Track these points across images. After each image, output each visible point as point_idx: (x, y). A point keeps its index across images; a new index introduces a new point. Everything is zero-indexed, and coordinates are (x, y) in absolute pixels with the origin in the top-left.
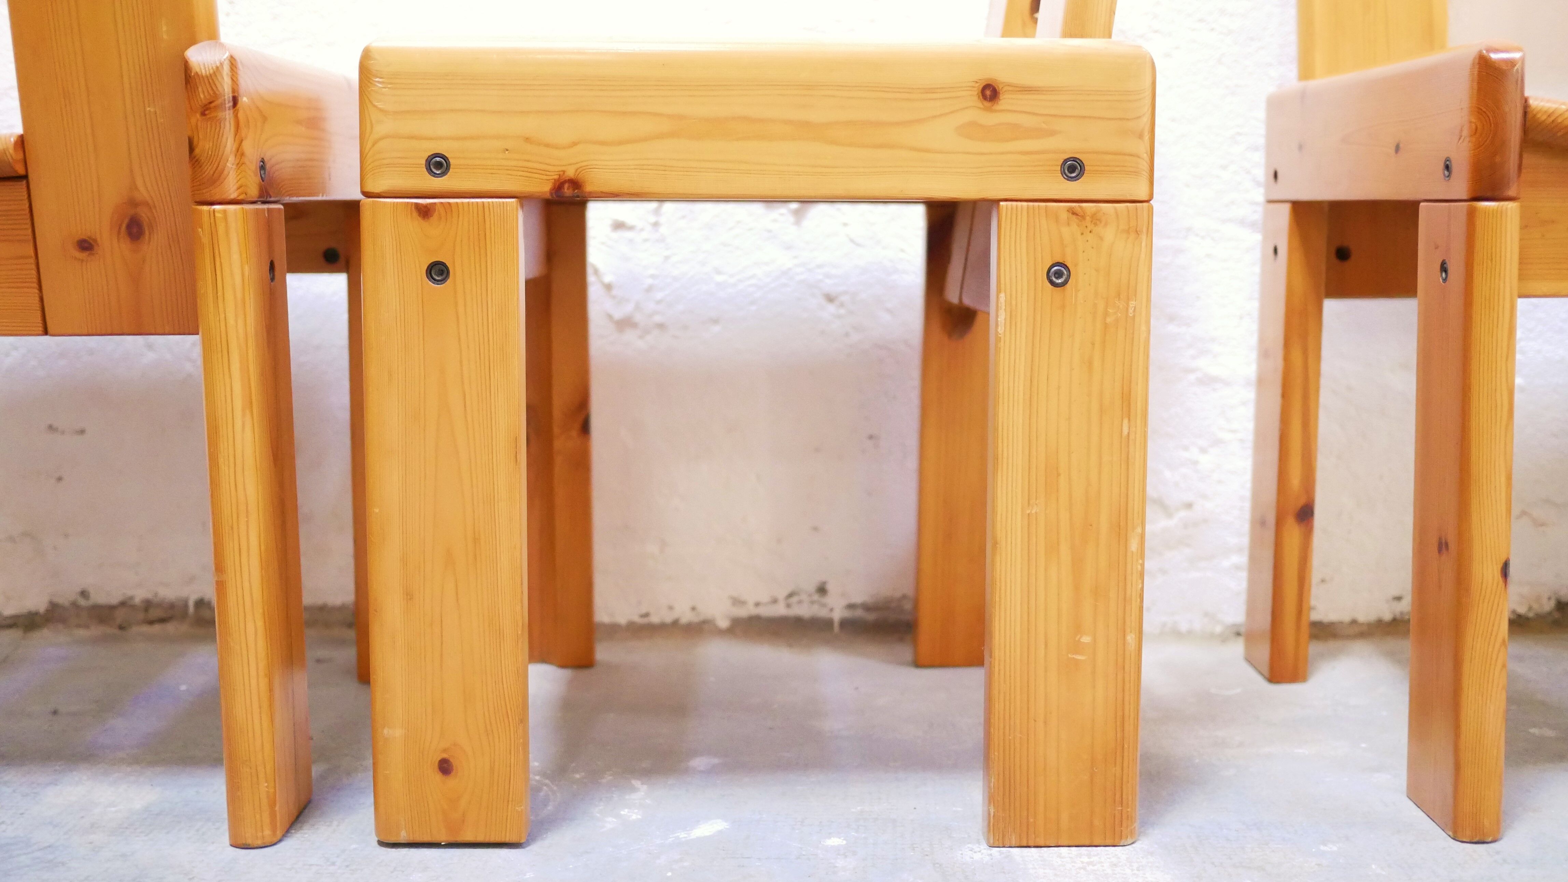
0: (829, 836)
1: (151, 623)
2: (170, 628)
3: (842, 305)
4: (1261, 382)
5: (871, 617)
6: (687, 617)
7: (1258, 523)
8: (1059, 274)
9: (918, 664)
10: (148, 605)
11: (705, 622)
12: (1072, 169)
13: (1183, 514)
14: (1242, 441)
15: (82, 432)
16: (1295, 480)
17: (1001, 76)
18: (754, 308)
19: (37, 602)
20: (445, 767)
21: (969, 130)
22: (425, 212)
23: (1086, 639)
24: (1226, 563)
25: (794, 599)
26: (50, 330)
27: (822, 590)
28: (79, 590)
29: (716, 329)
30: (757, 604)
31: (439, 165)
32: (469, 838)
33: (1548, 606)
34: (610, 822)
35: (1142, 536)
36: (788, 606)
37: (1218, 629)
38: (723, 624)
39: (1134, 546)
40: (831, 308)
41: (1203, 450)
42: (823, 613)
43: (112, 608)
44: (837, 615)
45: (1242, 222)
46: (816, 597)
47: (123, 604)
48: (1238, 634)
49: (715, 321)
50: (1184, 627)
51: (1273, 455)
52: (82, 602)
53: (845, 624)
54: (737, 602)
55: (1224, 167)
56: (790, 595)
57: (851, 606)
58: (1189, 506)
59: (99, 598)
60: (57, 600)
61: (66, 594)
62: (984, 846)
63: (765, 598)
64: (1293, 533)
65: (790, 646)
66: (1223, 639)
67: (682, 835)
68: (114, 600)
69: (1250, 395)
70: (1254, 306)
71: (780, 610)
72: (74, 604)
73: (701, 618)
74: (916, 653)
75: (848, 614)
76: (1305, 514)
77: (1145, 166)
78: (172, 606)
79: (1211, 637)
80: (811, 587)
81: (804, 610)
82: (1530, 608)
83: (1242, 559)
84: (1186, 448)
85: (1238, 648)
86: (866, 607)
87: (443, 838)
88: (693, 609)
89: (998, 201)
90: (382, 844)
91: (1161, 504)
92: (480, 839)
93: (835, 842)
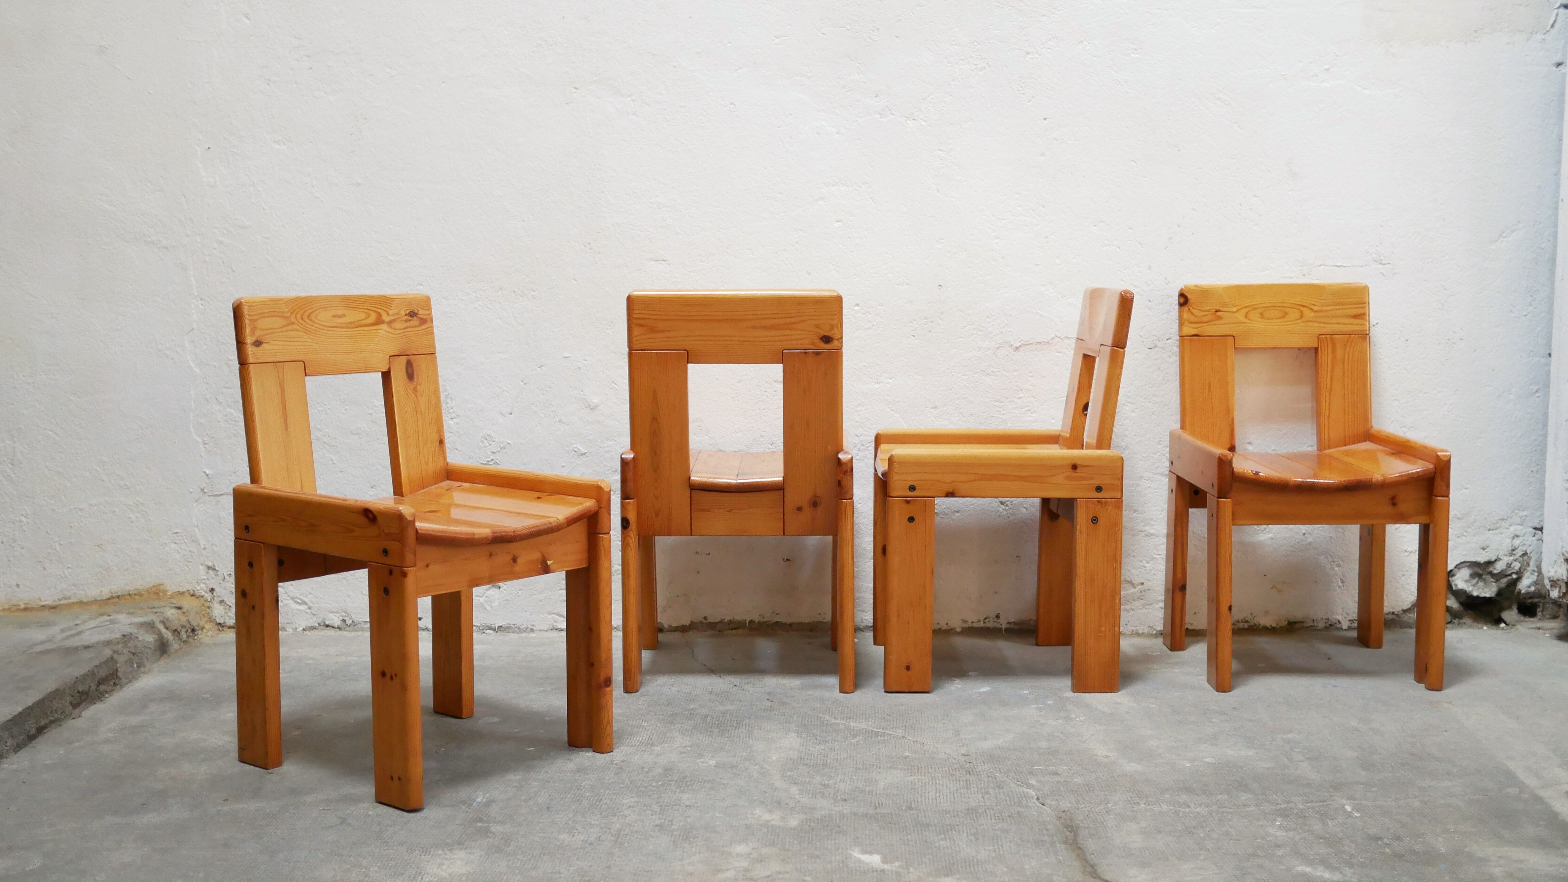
0: (1024, 690)
1: (732, 629)
2: (740, 631)
3: (1007, 506)
4: (1168, 535)
5: (1016, 627)
6: (945, 627)
7: (1167, 590)
8: (1095, 520)
9: (1037, 645)
10: (730, 622)
11: (951, 629)
12: (1099, 489)
13: (1140, 587)
14: (1162, 558)
15: (709, 554)
16: (1179, 575)
17: (1078, 462)
18: (973, 506)
19: (686, 621)
20: (908, 668)
21: (1068, 478)
22: (908, 502)
23: (1103, 629)
24: (1157, 606)
25: (987, 620)
26: (786, 534)
27: (998, 617)
28: (703, 616)
29: (958, 515)
30: (972, 622)
31: (912, 488)
32: (914, 690)
33: (1284, 623)
34: (953, 688)
35: (1120, 598)
36: (984, 623)
37: (1154, 632)
38: (959, 630)
39: (1117, 601)
40: (1003, 507)
41: (1148, 562)
42: (998, 626)
43: (716, 623)
44: (1004, 627)
45: (1162, 474)
46: (995, 619)
47: (720, 622)
48: (1162, 634)
49: (958, 512)
50: (1141, 632)
51: (1171, 564)
52: (704, 621)
53: (1006, 630)
54: (964, 621)
55: (1155, 454)
56: (986, 619)
57: (1009, 623)
58: (1143, 584)
59: (711, 619)
60: (693, 620)
61: (698, 617)
62: (1072, 693)
63: (975, 620)
64: (1178, 595)
65: (986, 638)
66: (1156, 636)
67: (978, 691)
68: (717, 620)
69: (1164, 540)
70: (1166, 506)
71: (981, 625)
72: (701, 622)
73: (950, 628)
74: (1037, 641)
75: (1008, 626)
76: (1183, 588)
77: (1120, 488)
78: (740, 622)
79: (1151, 636)
80: (993, 614)
81: (990, 624)
82: (1277, 625)
83: (1162, 605)
84: (1141, 562)
85: (1160, 640)
86: (1015, 623)
87: (906, 690)
88: (947, 624)
89: (1077, 498)
90: (886, 692)
91: (1131, 583)
92: (918, 690)
93: (1025, 692)
